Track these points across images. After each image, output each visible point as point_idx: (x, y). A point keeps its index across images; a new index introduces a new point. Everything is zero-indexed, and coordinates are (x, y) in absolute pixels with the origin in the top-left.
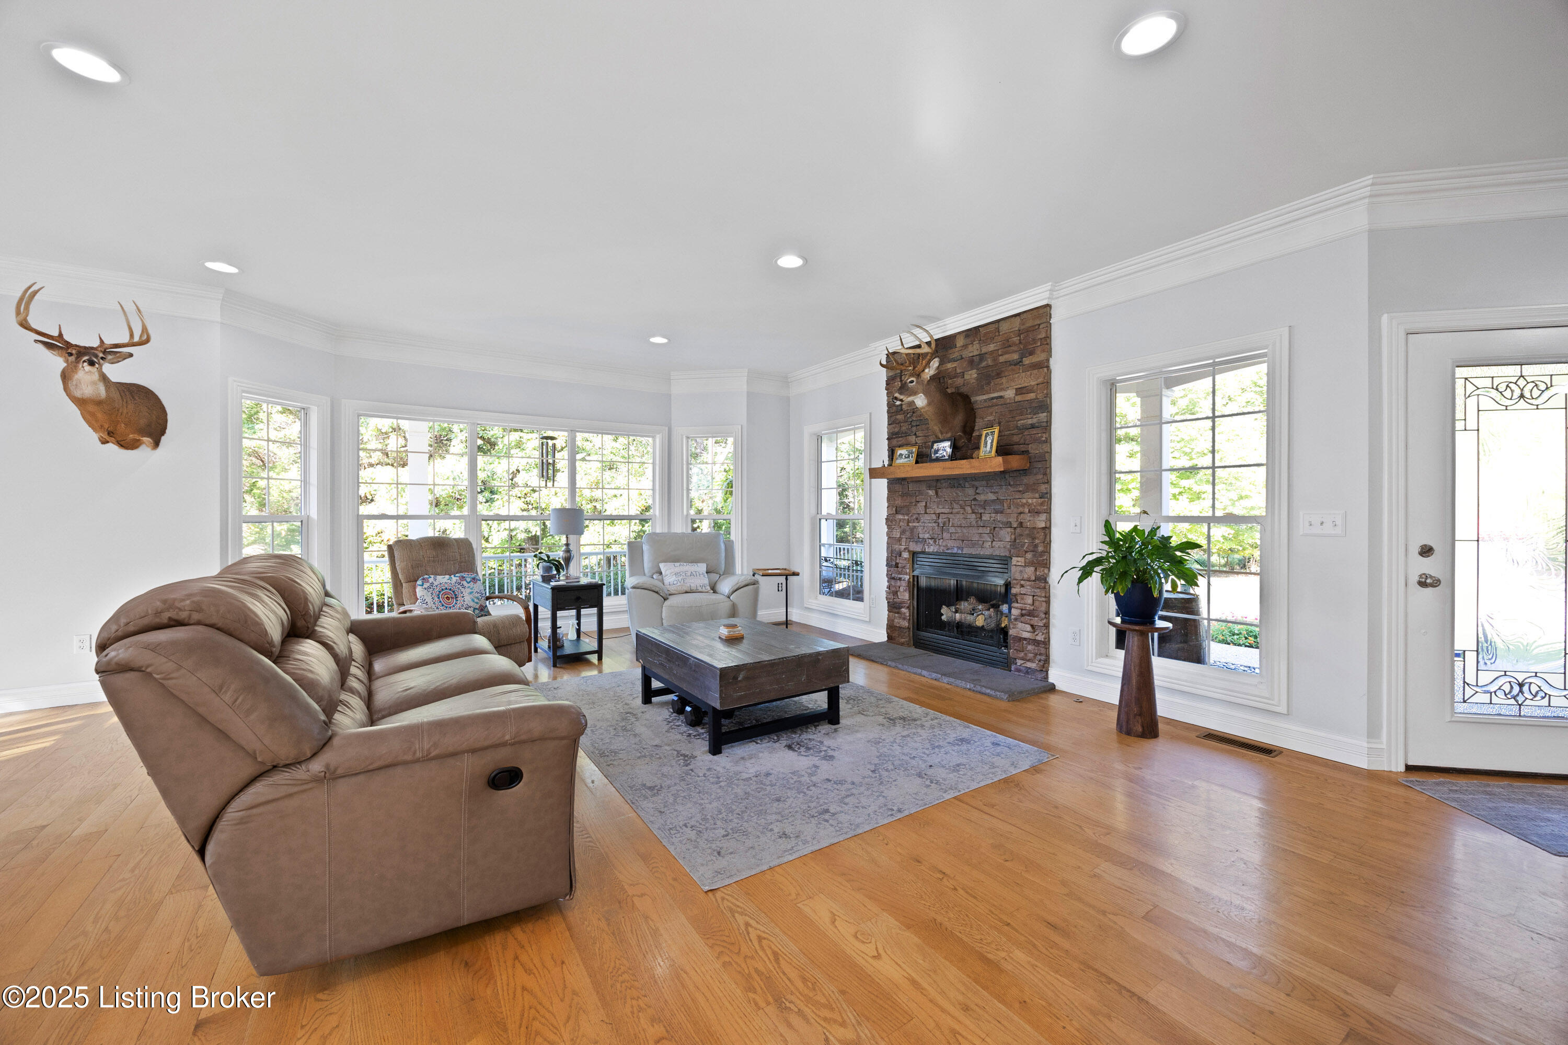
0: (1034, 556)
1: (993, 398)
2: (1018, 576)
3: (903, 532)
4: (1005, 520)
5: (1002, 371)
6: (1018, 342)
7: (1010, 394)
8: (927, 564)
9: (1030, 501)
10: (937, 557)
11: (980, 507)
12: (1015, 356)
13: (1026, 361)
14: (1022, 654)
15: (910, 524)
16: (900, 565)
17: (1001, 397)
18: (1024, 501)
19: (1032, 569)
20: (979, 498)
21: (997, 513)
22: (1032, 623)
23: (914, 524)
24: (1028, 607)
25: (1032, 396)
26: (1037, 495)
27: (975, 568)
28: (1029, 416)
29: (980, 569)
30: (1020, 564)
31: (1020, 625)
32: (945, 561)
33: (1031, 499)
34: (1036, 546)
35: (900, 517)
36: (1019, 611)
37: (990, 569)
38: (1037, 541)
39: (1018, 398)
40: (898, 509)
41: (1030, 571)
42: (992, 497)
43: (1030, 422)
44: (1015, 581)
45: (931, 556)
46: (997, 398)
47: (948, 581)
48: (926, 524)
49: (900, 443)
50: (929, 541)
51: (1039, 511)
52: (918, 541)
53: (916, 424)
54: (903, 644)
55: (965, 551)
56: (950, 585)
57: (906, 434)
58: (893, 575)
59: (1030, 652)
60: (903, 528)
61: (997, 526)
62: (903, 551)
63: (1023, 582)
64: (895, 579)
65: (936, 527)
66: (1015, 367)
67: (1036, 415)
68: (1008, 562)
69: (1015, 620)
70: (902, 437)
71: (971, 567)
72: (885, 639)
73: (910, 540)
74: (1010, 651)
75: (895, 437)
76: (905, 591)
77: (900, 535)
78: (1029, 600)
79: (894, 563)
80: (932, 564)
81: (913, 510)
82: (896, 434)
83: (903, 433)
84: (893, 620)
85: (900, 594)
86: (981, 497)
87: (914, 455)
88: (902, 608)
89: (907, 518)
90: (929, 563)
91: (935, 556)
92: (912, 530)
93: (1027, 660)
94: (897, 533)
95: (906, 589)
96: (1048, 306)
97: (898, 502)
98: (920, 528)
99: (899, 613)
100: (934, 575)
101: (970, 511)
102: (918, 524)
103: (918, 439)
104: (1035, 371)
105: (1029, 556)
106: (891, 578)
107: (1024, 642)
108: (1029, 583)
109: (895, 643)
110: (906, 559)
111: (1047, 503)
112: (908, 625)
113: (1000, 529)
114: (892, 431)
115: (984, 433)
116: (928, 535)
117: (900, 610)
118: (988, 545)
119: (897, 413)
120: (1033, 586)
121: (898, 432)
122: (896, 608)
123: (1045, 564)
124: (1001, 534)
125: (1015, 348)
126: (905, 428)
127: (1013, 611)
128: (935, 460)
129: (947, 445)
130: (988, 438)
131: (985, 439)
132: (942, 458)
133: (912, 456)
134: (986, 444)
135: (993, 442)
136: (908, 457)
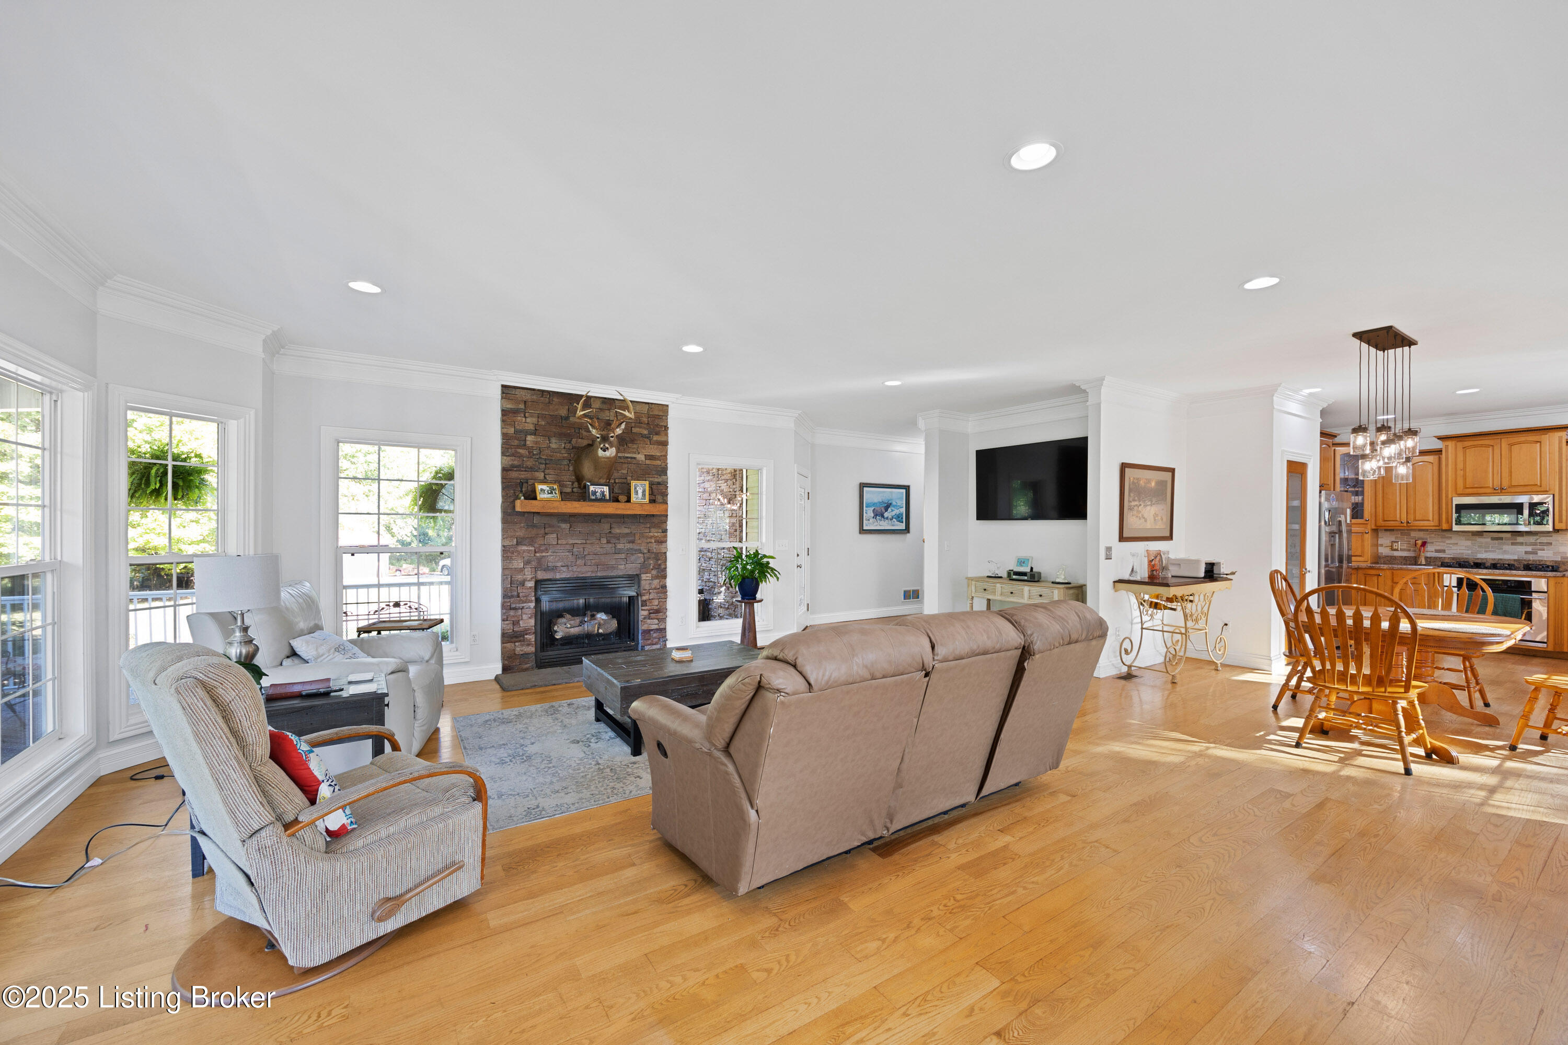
0: (658, 572)
1: (627, 457)
2: (647, 587)
3: (527, 563)
4: (638, 548)
5: (635, 440)
6: (647, 422)
7: (641, 457)
8: (555, 589)
9: (656, 534)
10: (566, 582)
11: (612, 538)
12: (646, 432)
13: (655, 438)
14: (650, 642)
15: (538, 555)
16: (521, 595)
17: (635, 458)
18: (651, 534)
19: (658, 581)
20: (613, 531)
21: (629, 543)
22: (658, 617)
23: (544, 554)
24: (655, 608)
25: (658, 463)
26: (660, 531)
27: (605, 586)
28: (656, 476)
29: (610, 586)
30: (648, 578)
31: (649, 621)
32: (574, 585)
33: (656, 533)
34: (660, 565)
35: (525, 548)
36: (647, 611)
37: (620, 586)
38: (659, 562)
39: (648, 462)
40: (519, 541)
41: (656, 582)
42: (627, 531)
43: (656, 480)
44: (644, 591)
45: (558, 582)
46: (631, 458)
47: (575, 601)
48: (558, 554)
49: (523, 476)
50: (562, 568)
51: (663, 541)
52: (547, 569)
53: (544, 462)
54: (526, 670)
55: (599, 574)
56: (578, 604)
57: (532, 469)
58: (513, 606)
59: (655, 638)
60: (526, 558)
61: (631, 552)
62: (529, 581)
63: (651, 591)
64: (515, 609)
65: (570, 556)
66: (645, 439)
67: (660, 476)
68: (634, 579)
69: (645, 618)
70: (526, 471)
71: (602, 587)
72: (499, 671)
73: (536, 569)
74: (640, 641)
75: (515, 469)
76: (530, 618)
77: (521, 565)
78: (656, 602)
79: (515, 593)
80: (559, 589)
81: (540, 541)
82: (516, 467)
83: (527, 467)
84: (514, 650)
85: (521, 622)
86: (617, 531)
87: (557, 492)
88: (526, 634)
89: (533, 549)
90: (557, 589)
91: (563, 582)
92: (539, 560)
93: (653, 644)
94: (518, 564)
95: (532, 616)
96: (667, 406)
97: (520, 533)
98: (551, 558)
99: (520, 641)
100: (560, 598)
101: (605, 542)
102: (547, 554)
103: (547, 476)
104: (660, 447)
105: (654, 572)
106: (511, 609)
107: (652, 632)
108: (655, 591)
109: (515, 672)
110: (530, 588)
111: (666, 536)
112: (533, 649)
113: (632, 554)
114: (510, 463)
115: (633, 483)
116: (560, 564)
117: (522, 638)
118: (622, 567)
119: (518, 447)
120: (658, 593)
121: (520, 465)
122: (516, 637)
123: (665, 577)
124: (633, 558)
125: (645, 426)
126: (530, 463)
127: (643, 613)
128: (597, 500)
129: (606, 489)
130: (638, 488)
131: (635, 488)
132: (602, 499)
133: (555, 493)
134: (637, 493)
135: (644, 491)
136: (552, 493)
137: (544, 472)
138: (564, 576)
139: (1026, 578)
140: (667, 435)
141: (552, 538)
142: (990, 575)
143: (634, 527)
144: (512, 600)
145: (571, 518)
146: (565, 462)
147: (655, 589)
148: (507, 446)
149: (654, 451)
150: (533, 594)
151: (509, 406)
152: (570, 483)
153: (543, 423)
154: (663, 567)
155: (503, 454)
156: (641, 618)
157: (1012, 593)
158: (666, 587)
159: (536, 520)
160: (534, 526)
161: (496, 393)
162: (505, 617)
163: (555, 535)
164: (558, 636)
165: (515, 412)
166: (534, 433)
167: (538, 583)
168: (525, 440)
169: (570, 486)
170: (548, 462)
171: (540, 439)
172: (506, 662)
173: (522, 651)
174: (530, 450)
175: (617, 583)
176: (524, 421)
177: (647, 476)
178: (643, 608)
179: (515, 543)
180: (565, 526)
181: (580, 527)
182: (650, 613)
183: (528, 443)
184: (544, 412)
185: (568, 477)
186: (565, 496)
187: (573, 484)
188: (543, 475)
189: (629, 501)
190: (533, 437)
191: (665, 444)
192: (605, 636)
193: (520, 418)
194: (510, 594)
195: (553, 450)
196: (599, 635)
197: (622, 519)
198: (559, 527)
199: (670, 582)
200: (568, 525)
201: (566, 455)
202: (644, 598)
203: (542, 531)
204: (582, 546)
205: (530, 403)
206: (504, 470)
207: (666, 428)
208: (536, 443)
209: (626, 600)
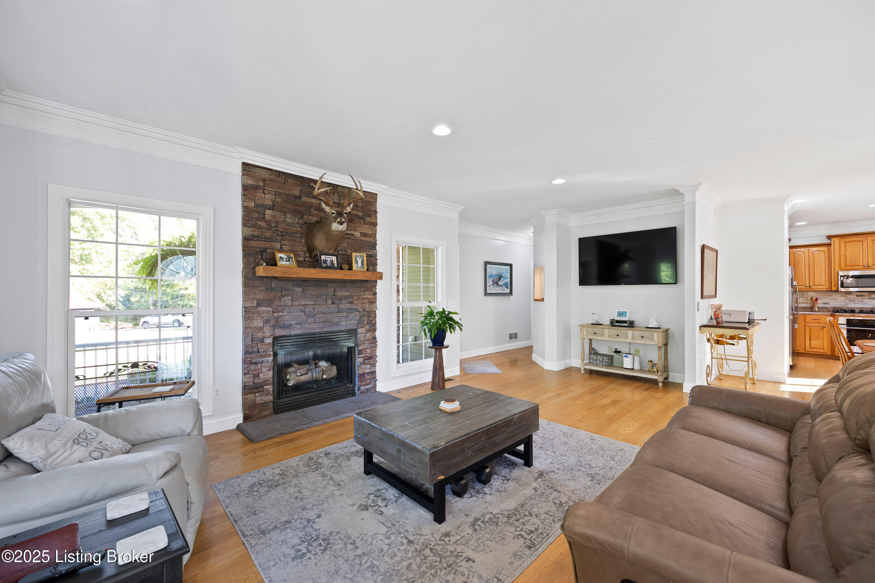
0: (370, 326)
2: (362, 339)
3: (266, 322)
4: (355, 307)
5: (353, 220)
6: (361, 206)
7: (357, 234)
8: (289, 344)
9: (369, 296)
10: (299, 337)
11: (336, 300)
12: (361, 214)
13: (368, 219)
14: (364, 383)
15: (275, 315)
16: (261, 350)
17: (353, 235)
18: (365, 296)
19: (370, 333)
20: (337, 293)
21: (349, 303)
22: (371, 363)
23: (281, 314)
24: (368, 355)
25: (370, 239)
26: (372, 294)
27: (330, 340)
28: (368, 250)
29: (334, 339)
30: (362, 332)
31: (364, 366)
32: (306, 339)
33: (368, 295)
34: (371, 321)
35: (264, 309)
36: (362, 359)
37: (341, 339)
38: (371, 318)
39: (363, 238)
40: (259, 302)
41: (369, 335)
42: (347, 294)
43: (370, 253)
44: (360, 343)
45: (292, 338)
46: (351, 234)
47: (306, 354)
48: (293, 314)
49: (262, 246)
50: (296, 326)
51: (373, 302)
52: (283, 327)
53: (281, 234)
54: (265, 416)
55: (326, 330)
56: (308, 356)
57: (269, 240)
58: (254, 361)
59: (368, 379)
60: (265, 318)
61: (350, 311)
62: (268, 338)
63: (365, 342)
64: (256, 363)
65: (303, 315)
66: (361, 220)
67: (371, 250)
68: (352, 333)
69: (360, 364)
70: (265, 241)
71: (328, 340)
72: (241, 421)
73: (274, 327)
74: (357, 383)
75: (255, 239)
76: (269, 370)
77: (261, 324)
78: (369, 351)
79: (256, 349)
80: (293, 343)
81: (277, 303)
82: (257, 237)
83: (266, 238)
84: (255, 400)
85: (261, 375)
86: (339, 294)
87: (293, 260)
88: (265, 385)
89: (271, 309)
90: (291, 344)
91: (296, 337)
92: (277, 319)
93: (367, 385)
94: (258, 323)
95: (270, 369)
96: (376, 194)
97: (260, 296)
98: (286, 317)
99: (260, 392)
100: (295, 351)
101: (331, 303)
102: (284, 314)
103: (283, 247)
104: (372, 227)
105: (367, 327)
106: (252, 363)
107: (366, 375)
108: (368, 342)
109: (256, 420)
110: (269, 344)
111: (376, 298)
112: (270, 398)
113: (351, 313)
114: (251, 233)
115: (354, 255)
116: (295, 322)
117: (261, 389)
118: (344, 323)
119: (258, 219)
120: (370, 343)
121: (259, 236)
122: (256, 388)
123: (375, 330)
124: (351, 316)
125: (361, 209)
126: (268, 234)
127: (359, 360)
128: (327, 267)
129: (334, 258)
130: (358, 259)
131: (356, 259)
132: (332, 267)
133: (292, 260)
134: (357, 262)
135: (362, 261)
136: (289, 261)
137: (280, 242)
138: (297, 332)
139: (626, 325)
140: (376, 217)
141: (287, 300)
142: (593, 323)
143: (352, 290)
144: (253, 356)
145: (303, 282)
146: (299, 235)
147: (368, 340)
148: (248, 218)
149: (367, 229)
150: (272, 349)
151: (250, 182)
152: (303, 253)
153: (280, 200)
154: (373, 322)
155: (244, 225)
156: (357, 364)
157: (618, 335)
158: (376, 338)
159: (274, 284)
160: (272, 290)
161: (238, 170)
162: (247, 371)
163: (290, 298)
164: (290, 384)
165: (255, 188)
166: (272, 208)
167: (276, 339)
168: (264, 214)
169: (302, 256)
170: (284, 234)
171: (277, 214)
172: (247, 412)
173: (262, 400)
174: (268, 222)
175: (339, 336)
176: (263, 197)
177: (362, 249)
178: (359, 356)
179: (256, 304)
180: (299, 290)
181: (311, 291)
182: (365, 360)
183: (266, 216)
184: (280, 191)
185: (301, 248)
186: (300, 264)
187: (305, 254)
188: (280, 246)
189: (350, 268)
190: (271, 211)
191: (375, 224)
192: (328, 381)
193: (259, 194)
194: (251, 350)
195: (289, 224)
196: (323, 380)
197: (343, 283)
198: (293, 290)
199: (378, 334)
200: (301, 288)
201: (299, 229)
202: (360, 348)
203: (279, 294)
204: (313, 306)
205: (268, 182)
206: (246, 239)
207: (376, 212)
208: (274, 217)
209: (345, 350)
